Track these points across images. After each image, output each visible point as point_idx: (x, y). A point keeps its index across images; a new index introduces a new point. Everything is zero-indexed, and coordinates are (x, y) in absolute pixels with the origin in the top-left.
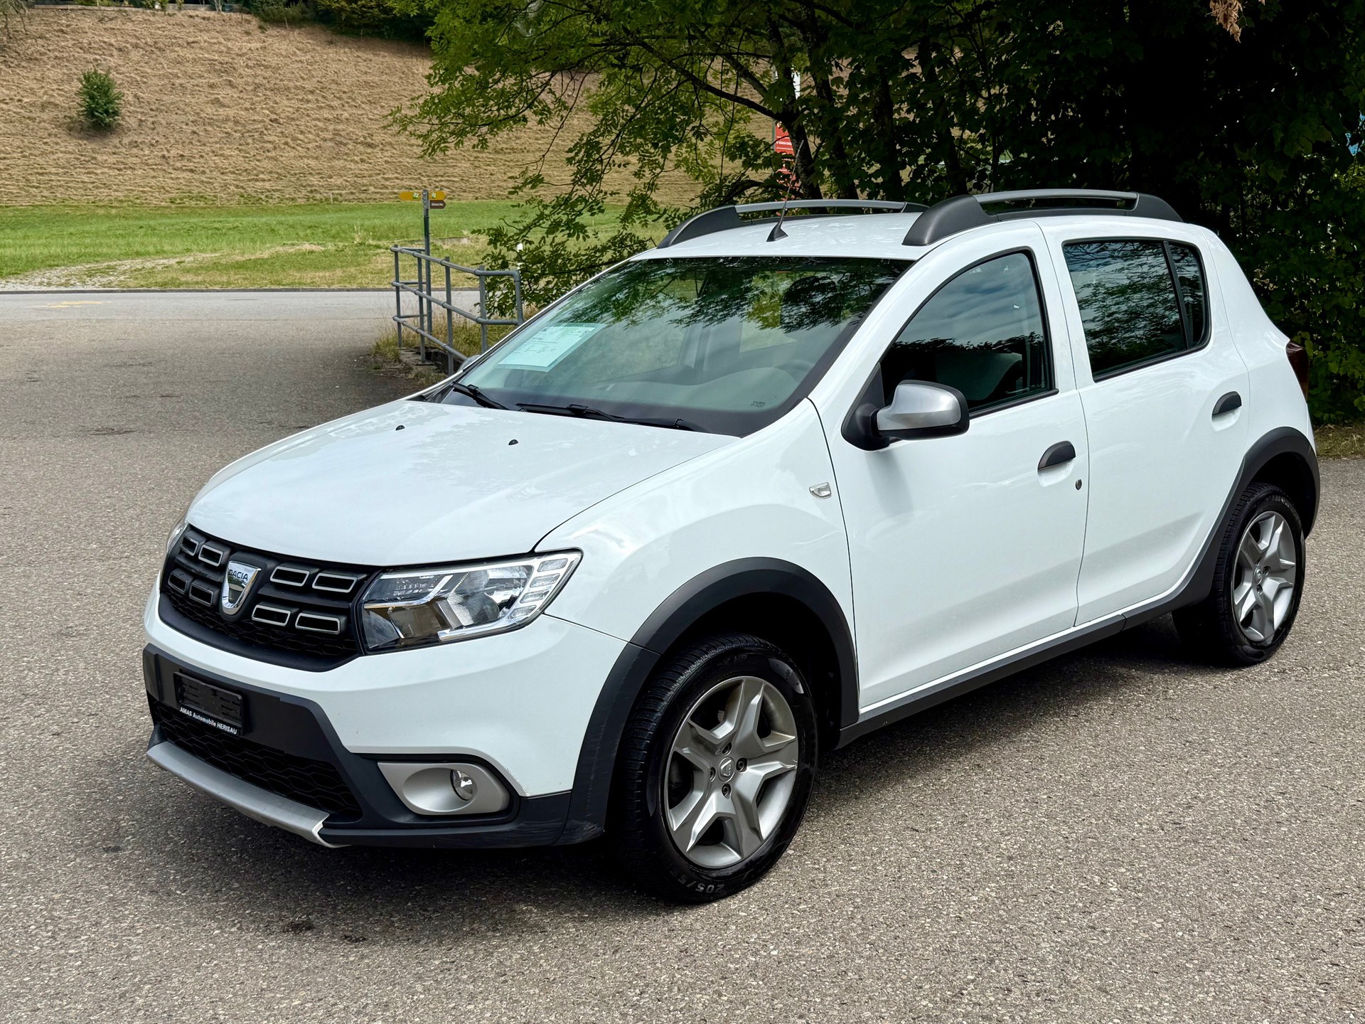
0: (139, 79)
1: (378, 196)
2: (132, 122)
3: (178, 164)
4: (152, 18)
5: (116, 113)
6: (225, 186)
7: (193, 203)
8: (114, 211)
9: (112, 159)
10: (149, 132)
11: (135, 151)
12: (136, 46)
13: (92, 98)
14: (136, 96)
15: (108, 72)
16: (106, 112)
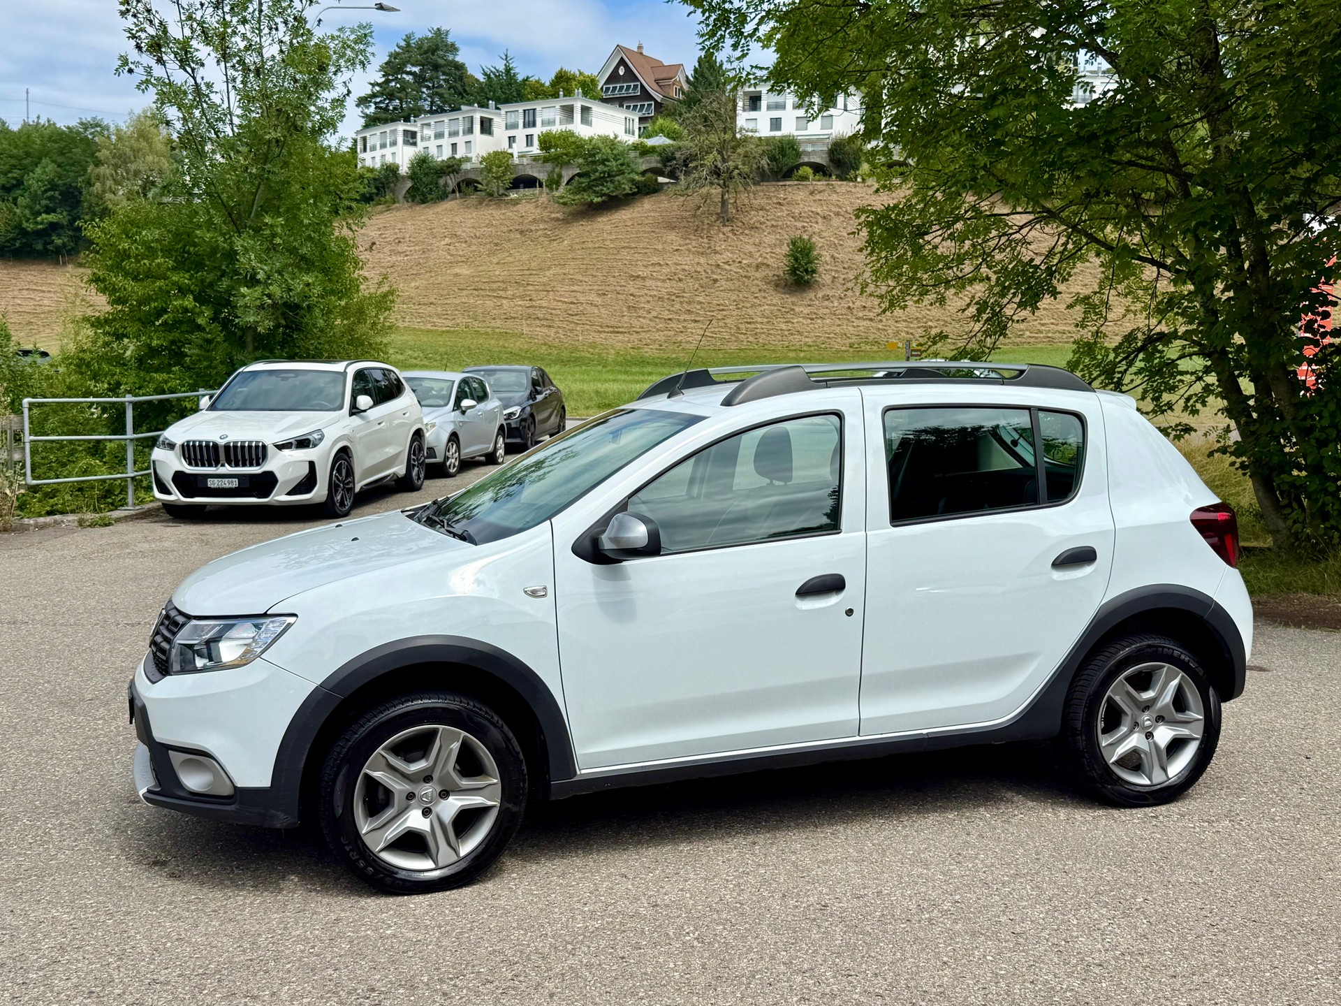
0: (836, 242)
1: (1033, 340)
2: (827, 279)
3: (861, 314)
4: (853, 190)
5: (814, 271)
6: (897, 333)
7: (868, 347)
8: (802, 355)
9: (807, 310)
10: (840, 286)
11: (826, 303)
12: (837, 214)
13: (796, 259)
14: (832, 257)
15: (811, 237)
16: (806, 271)
